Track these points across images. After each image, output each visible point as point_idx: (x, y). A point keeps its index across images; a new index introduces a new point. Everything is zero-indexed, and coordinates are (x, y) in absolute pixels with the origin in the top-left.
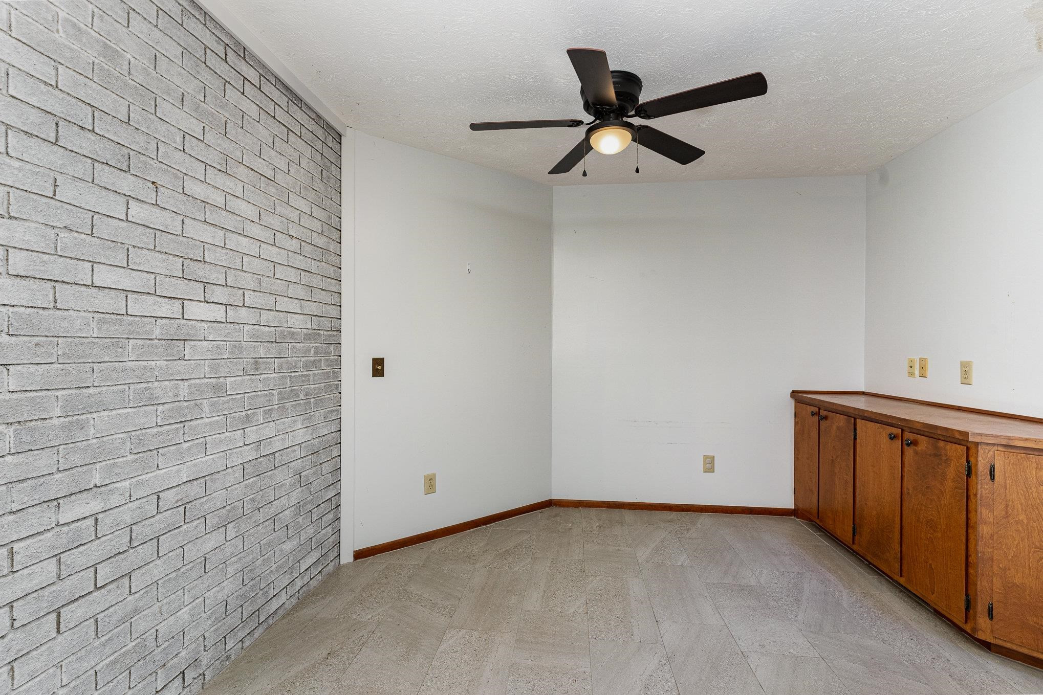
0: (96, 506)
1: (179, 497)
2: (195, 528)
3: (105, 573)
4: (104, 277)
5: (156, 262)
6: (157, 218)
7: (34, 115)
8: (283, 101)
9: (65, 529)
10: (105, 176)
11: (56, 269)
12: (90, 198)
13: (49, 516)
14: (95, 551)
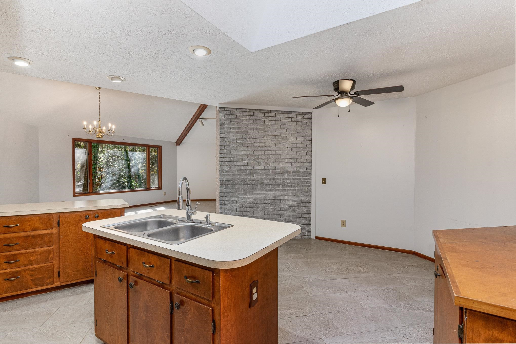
0: (236, 199)
1: (252, 202)
2: (256, 209)
3: (238, 210)
4: (238, 164)
5: (248, 160)
6: (248, 152)
7: (228, 143)
8: (284, 115)
9: (232, 201)
10: (238, 148)
11: (231, 163)
12: (236, 152)
13: (230, 199)
14: (236, 206)
